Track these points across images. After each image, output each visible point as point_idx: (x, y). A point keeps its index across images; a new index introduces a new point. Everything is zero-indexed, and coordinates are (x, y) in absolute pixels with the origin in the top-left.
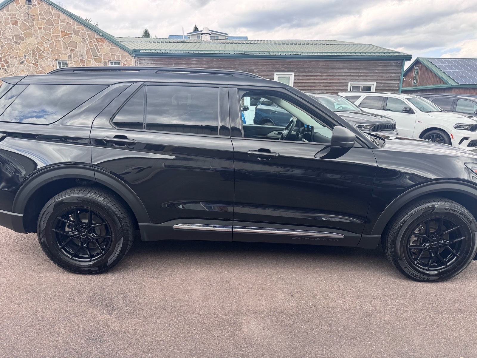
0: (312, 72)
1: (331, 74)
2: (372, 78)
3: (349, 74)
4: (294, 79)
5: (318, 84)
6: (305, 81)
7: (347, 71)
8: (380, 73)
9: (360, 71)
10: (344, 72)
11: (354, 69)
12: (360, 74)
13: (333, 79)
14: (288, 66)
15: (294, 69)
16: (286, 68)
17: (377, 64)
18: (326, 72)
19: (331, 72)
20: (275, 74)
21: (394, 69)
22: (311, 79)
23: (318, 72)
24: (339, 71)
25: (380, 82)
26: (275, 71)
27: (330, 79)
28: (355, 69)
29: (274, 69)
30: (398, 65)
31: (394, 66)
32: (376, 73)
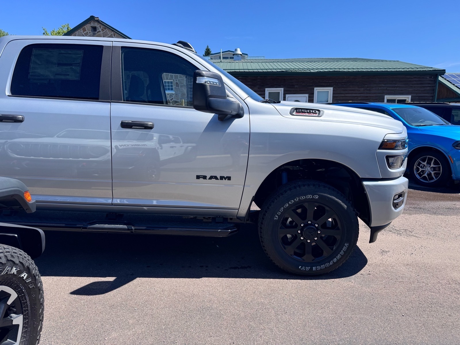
0: (350, 87)
2: (407, 92)
4: (333, 93)
5: (356, 98)
6: (343, 95)
7: (383, 85)
8: (415, 87)
10: (380, 87)
12: (395, 88)
13: (370, 93)
14: (328, 81)
15: (332, 84)
16: (325, 83)
17: (412, 79)
18: (363, 87)
19: (368, 87)
21: (429, 84)
22: (349, 93)
23: (355, 87)
24: (375, 85)
25: (415, 95)
26: (315, 86)
27: (367, 93)
28: (392, 84)
30: (432, 79)
31: (428, 80)
32: (412, 87)
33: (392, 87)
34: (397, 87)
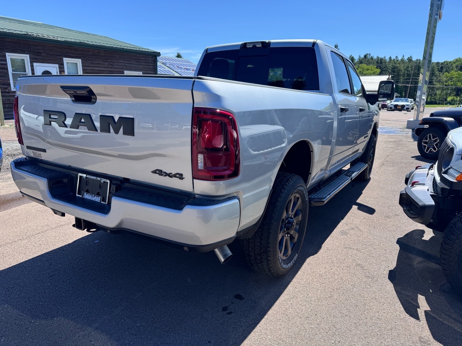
0: (96, 61)
1: (111, 63)
2: (139, 69)
3: (123, 64)
4: (83, 66)
5: (103, 71)
6: (91, 68)
7: (122, 61)
8: (143, 65)
9: (131, 62)
10: (120, 63)
11: (126, 60)
12: (130, 65)
13: (113, 68)
14: (75, 52)
15: (80, 56)
16: (73, 53)
17: (141, 57)
18: (107, 62)
19: (110, 62)
20: (64, 59)
21: (152, 63)
22: (96, 67)
23: (100, 61)
24: (116, 61)
25: (144, 72)
26: (63, 56)
27: (111, 68)
28: (128, 61)
29: (62, 54)
30: (153, 59)
31: (151, 60)
32: (141, 64)
33: (128, 63)
34: (132, 64)
